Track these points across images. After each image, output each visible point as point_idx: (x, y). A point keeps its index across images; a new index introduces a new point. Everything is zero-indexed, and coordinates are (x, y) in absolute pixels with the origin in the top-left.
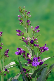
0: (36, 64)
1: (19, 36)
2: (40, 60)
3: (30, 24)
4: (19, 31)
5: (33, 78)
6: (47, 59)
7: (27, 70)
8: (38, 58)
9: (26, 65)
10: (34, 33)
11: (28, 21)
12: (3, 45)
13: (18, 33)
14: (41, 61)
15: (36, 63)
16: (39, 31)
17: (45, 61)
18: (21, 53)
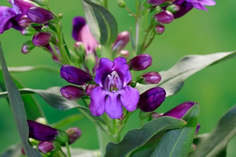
0: (114, 103)
2: (147, 75)
6: (200, 62)
7: (62, 137)
8: (136, 64)
9: (54, 101)
14: (152, 82)
15: (113, 95)
17: (186, 76)
18: (22, 23)
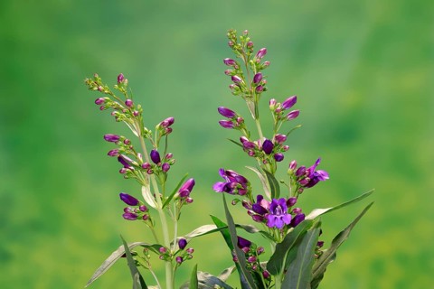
0: (279, 221)
1: (227, 129)
2: (295, 209)
3: (264, 90)
4: (228, 113)
5: (272, 277)
10: (279, 119)
11: (257, 76)
12: (172, 160)
13: (225, 119)
15: (279, 217)
16: (295, 114)
18: (232, 186)
